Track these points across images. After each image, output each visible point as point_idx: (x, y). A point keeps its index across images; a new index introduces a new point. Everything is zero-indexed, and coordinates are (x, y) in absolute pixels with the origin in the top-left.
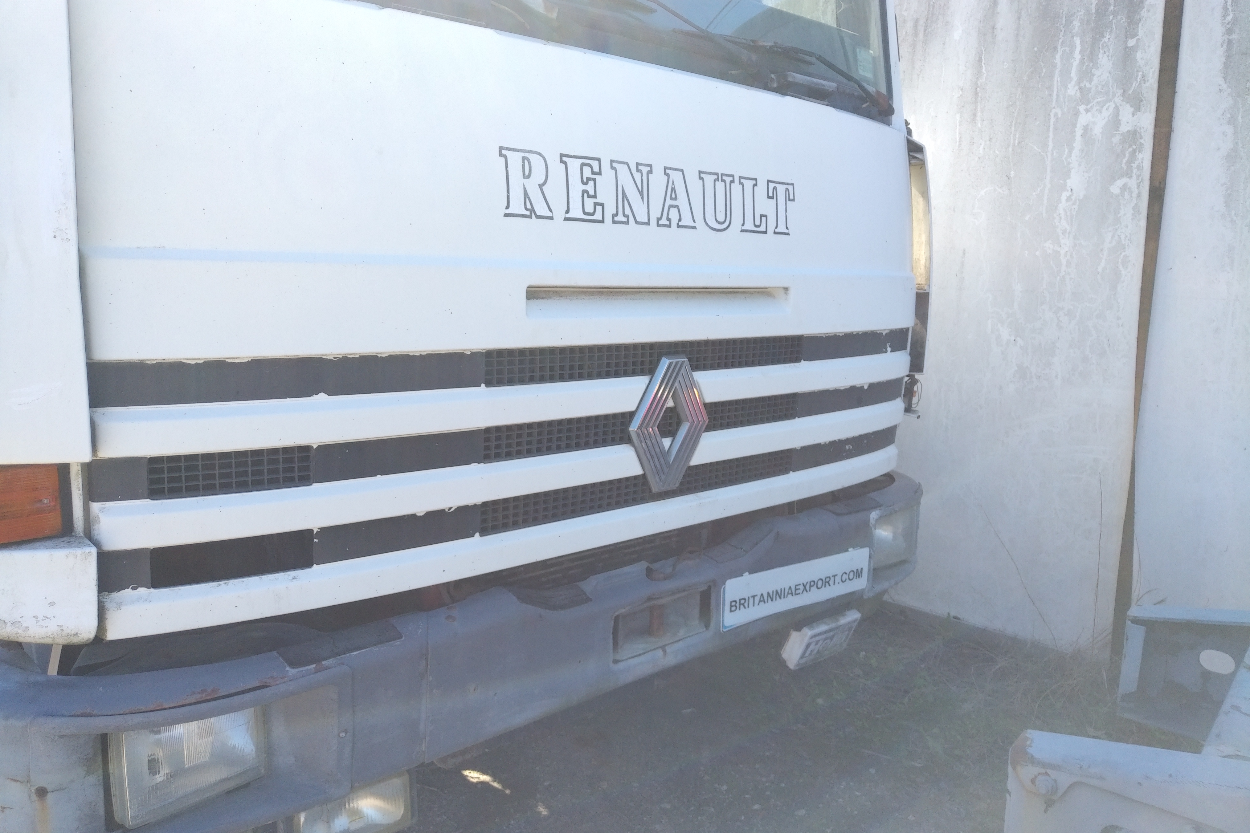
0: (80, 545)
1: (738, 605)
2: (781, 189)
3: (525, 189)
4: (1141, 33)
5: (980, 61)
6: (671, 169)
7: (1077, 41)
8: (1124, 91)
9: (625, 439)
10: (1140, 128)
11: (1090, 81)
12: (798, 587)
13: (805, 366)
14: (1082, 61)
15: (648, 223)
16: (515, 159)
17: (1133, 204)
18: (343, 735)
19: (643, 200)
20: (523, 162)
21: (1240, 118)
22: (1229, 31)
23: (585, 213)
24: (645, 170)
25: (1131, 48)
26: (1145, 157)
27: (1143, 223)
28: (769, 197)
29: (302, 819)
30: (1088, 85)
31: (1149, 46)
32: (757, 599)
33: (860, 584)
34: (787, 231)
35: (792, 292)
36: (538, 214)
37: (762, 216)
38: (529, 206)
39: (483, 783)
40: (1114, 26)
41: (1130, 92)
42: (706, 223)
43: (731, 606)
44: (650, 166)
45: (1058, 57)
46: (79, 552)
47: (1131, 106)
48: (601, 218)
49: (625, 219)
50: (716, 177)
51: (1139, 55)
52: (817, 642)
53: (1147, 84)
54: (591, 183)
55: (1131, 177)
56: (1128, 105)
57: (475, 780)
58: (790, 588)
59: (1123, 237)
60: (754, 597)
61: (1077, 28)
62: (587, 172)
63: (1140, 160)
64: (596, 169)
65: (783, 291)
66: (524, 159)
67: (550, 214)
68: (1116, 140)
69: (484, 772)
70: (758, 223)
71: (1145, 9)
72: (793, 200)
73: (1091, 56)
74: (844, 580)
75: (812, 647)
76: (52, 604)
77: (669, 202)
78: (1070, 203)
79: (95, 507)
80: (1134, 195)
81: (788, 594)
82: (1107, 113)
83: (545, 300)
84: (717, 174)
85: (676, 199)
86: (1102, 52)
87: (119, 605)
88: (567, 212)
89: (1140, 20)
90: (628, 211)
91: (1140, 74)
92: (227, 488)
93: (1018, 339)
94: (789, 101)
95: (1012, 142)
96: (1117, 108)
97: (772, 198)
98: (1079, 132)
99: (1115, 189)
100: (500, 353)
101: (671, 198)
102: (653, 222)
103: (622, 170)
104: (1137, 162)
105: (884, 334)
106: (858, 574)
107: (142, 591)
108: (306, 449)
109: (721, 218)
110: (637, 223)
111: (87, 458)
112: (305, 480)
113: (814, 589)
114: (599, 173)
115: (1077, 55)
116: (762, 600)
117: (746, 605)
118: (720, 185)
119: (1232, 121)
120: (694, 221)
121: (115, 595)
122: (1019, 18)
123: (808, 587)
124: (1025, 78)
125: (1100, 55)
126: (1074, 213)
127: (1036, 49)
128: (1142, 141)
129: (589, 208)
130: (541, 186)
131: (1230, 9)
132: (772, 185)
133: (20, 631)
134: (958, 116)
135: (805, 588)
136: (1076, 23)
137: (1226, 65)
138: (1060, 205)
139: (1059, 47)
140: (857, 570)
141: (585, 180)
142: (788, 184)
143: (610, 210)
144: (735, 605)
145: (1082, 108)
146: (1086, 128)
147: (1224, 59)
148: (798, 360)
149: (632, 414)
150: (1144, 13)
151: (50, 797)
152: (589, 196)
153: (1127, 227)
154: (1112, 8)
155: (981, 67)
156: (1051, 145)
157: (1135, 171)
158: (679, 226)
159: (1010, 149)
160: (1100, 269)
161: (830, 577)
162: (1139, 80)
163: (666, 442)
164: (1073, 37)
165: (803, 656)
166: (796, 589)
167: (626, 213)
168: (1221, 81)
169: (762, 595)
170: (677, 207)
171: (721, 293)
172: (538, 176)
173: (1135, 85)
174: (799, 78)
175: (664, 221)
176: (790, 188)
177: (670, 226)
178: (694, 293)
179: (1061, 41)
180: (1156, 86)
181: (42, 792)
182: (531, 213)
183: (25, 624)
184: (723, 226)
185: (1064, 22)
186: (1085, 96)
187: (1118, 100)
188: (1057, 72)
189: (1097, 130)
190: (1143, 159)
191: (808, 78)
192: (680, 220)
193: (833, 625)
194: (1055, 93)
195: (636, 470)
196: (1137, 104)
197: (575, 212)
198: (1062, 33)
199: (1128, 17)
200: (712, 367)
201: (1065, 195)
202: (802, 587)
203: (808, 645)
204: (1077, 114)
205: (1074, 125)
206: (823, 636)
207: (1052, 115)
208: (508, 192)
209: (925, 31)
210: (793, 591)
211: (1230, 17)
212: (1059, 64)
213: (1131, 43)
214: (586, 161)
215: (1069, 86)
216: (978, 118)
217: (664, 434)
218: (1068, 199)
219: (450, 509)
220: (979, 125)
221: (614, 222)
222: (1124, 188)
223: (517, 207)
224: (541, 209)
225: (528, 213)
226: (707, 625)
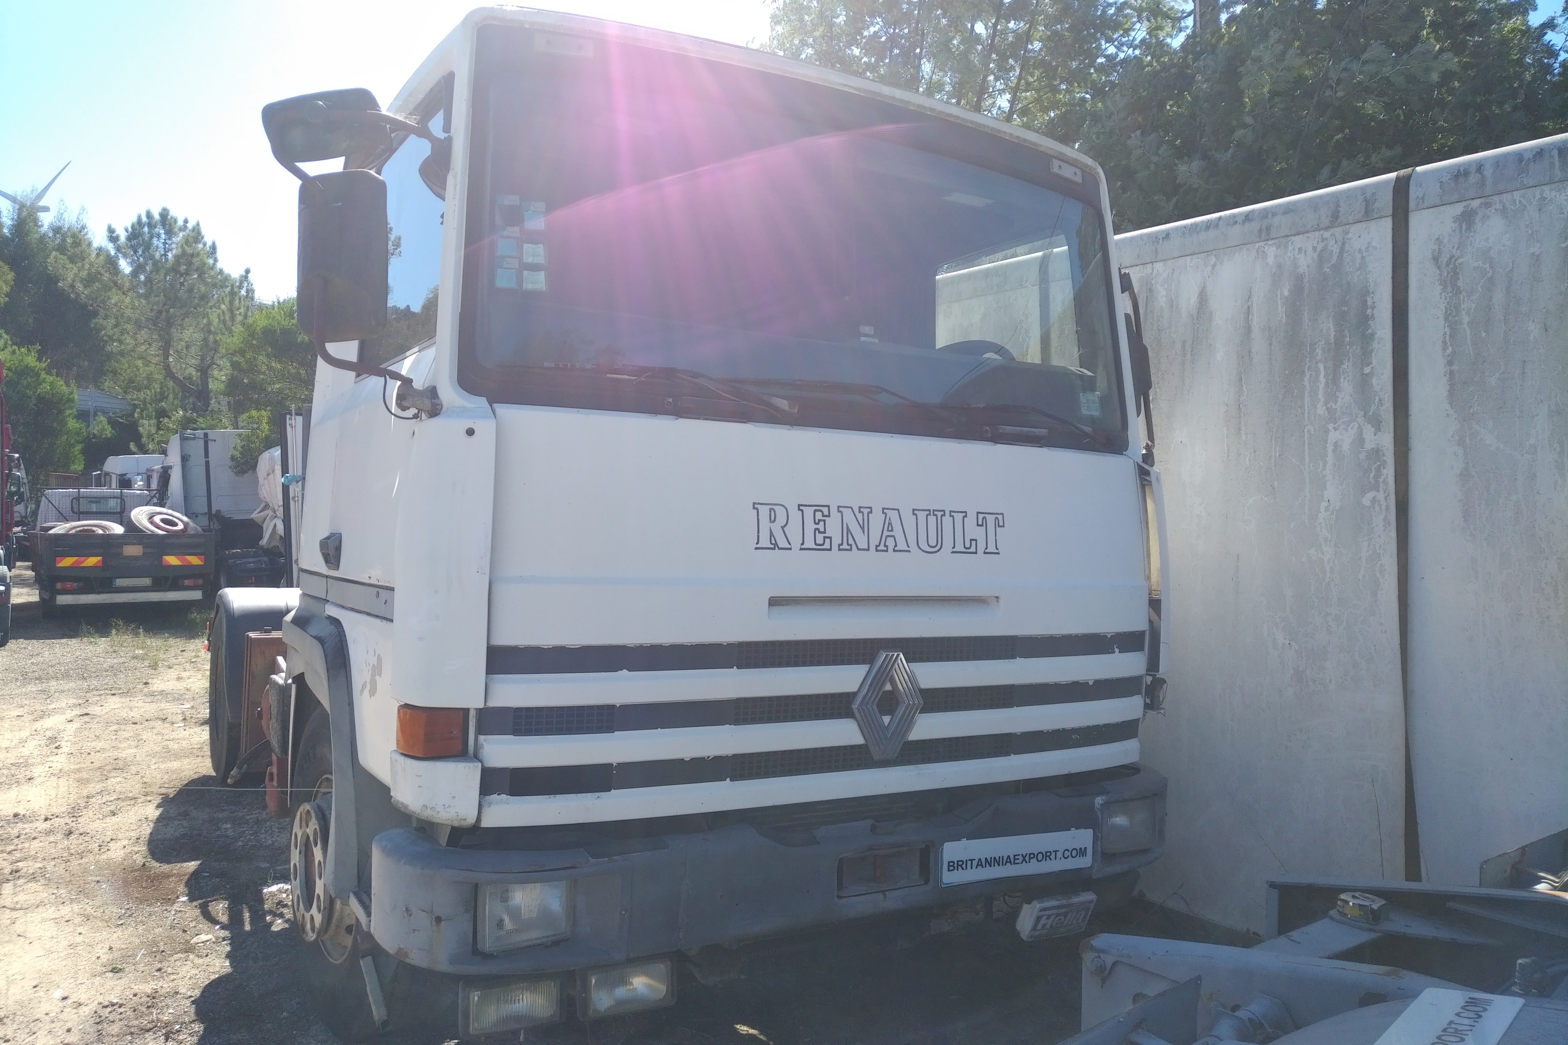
0: (472, 761)
1: (956, 865)
2: (990, 519)
3: (771, 530)
4: (1374, 362)
5: (1241, 380)
6: (888, 509)
7: (1321, 367)
8: (1365, 413)
9: (847, 713)
10: (1382, 447)
11: (1336, 402)
12: (1016, 857)
13: (1020, 663)
14: (1327, 384)
15: (868, 550)
16: (764, 511)
17: (1383, 516)
18: (623, 913)
19: (864, 532)
20: (770, 512)
21: (1467, 440)
22: (1450, 363)
23: (816, 544)
24: (866, 511)
25: (1367, 375)
26: (1389, 472)
27: (1394, 534)
28: (978, 525)
29: (594, 981)
30: (1334, 406)
31: (1382, 374)
32: (975, 863)
33: (1085, 862)
34: (997, 551)
35: (1001, 600)
36: (780, 547)
37: (971, 540)
38: (773, 542)
39: (751, 1035)
40: (1351, 355)
41: (1371, 413)
42: (920, 549)
43: (949, 866)
44: (871, 508)
45: (1306, 379)
46: (471, 765)
47: (1373, 426)
48: (829, 547)
49: (849, 547)
50: (928, 512)
51: (1374, 381)
52: (1049, 917)
53: (1384, 407)
54: (822, 523)
55: (1378, 491)
56: (1369, 426)
57: (745, 1033)
58: (1009, 857)
59: (1377, 546)
60: (972, 860)
61: (1320, 356)
62: (819, 516)
63: (1385, 476)
64: (826, 513)
65: (995, 599)
66: (770, 510)
67: (789, 546)
68: (1362, 456)
69: (753, 1028)
70: (968, 545)
71: (1376, 342)
72: (1003, 526)
73: (1334, 380)
74: (1066, 856)
75: (1043, 921)
76: (454, 797)
77: (886, 533)
78: (1329, 513)
79: (482, 738)
80: (1383, 507)
81: (1006, 862)
82: (1352, 433)
83: (785, 607)
84: (929, 510)
85: (892, 531)
86: (1342, 377)
87: (490, 804)
88: (803, 544)
89: (1372, 350)
90: (851, 541)
91: (1377, 398)
92: (559, 731)
93: (1292, 643)
94: (1000, 447)
95: (1273, 455)
96: (1360, 427)
97: (982, 525)
98: (1330, 448)
99: (1366, 500)
100: (749, 644)
101: (888, 530)
102: (873, 548)
103: (847, 513)
104: (1382, 477)
105: (1109, 636)
106: (1082, 852)
107: (504, 796)
108: (612, 707)
109: (933, 542)
110: (859, 549)
111: (481, 706)
112: (610, 729)
113: (1034, 861)
114: (829, 516)
115: (1322, 379)
116: (980, 864)
117: (964, 866)
118: (932, 519)
119: (1461, 443)
120: (908, 547)
121: (487, 797)
122: (1270, 344)
123: (1027, 858)
124: (1280, 397)
125: (1342, 380)
126: (1333, 522)
127: (1287, 372)
128: (1384, 458)
129: (820, 540)
130: (783, 528)
131: (1449, 344)
132: (981, 516)
133: (434, 814)
134: (1225, 429)
135: (1024, 860)
136: (1319, 351)
137: (1451, 392)
138: (1320, 515)
139: (1306, 371)
140: (1081, 849)
141: (817, 521)
142: (997, 514)
143: (836, 541)
144: (953, 866)
145: (1331, 426)
146: (1336, 445)
147: (1448, 387)
148: (1013, 657)
149: (854, 694)
150: (1375, 345)
151: (443, 923)
152: (820, 532)
153: (1380, 537)
154: (1348, 339)
155: (1242, 386)
156: (1307, 460)
157: (1381, 485)
158: (894, 551)
159: (1272, 461)
160: (1360, 577)
161: (1050, 852)
162: (1376, 404)
163: (886, 719)
164: (1317, 363)
165: (1034, 928)
166: (1015, 859)
167: (850, 543)
168: (1448, 406)
169: (980, 859)
170: (893, 536)
171: (936, 600)
172: (781, 520)
173: (1373, 408)
174: (1009, 429)
175: (882, 547)
176: (1000, 517)
177: (887, 551)
178: (912, 600)
179: (1307, 366)
180: (1391, 409)
181: (438, 920)
182: (775, 546)
183: (437, 810)
184: (936, 549)
185: (1308, 350)
186: (1332, 416)
187: (1360, 420)
188: (1307, 393)
189: (1346, 447)
190: (1387, 474)
191: (1018, 428)
192: (896, 546)
193: (1065, 902)
194: (1307, 411)
195: (858, 740)
196: (1377, 426)
197: (809, 544)
198: (1308, 359)
199: (1362, 348)
200: (928, 660)
201: (1324, 505)
202: (1021, 858)
203: (1038, 919)
204: (1327, 431)
205: (1326, 442)
206: (1055, 912)
207: (1306, 431)
208: (758, 532)
209: (1192, 351)
210: (1010, 860)
211: (1449, 350)
212: (1307, 386)
213: (1367, 370)
214: (818, 508)
215: (1318, 406)
216: (1243, 432)
217: (883, 713)
218: (1327, 509)
219: (708, 757)
220: (1244, 438)
221: (840, 550)
222: (1374, 500)
223: (765, 542)
224: (782, 543)
225: (773, 546)
226: (927, 882)
